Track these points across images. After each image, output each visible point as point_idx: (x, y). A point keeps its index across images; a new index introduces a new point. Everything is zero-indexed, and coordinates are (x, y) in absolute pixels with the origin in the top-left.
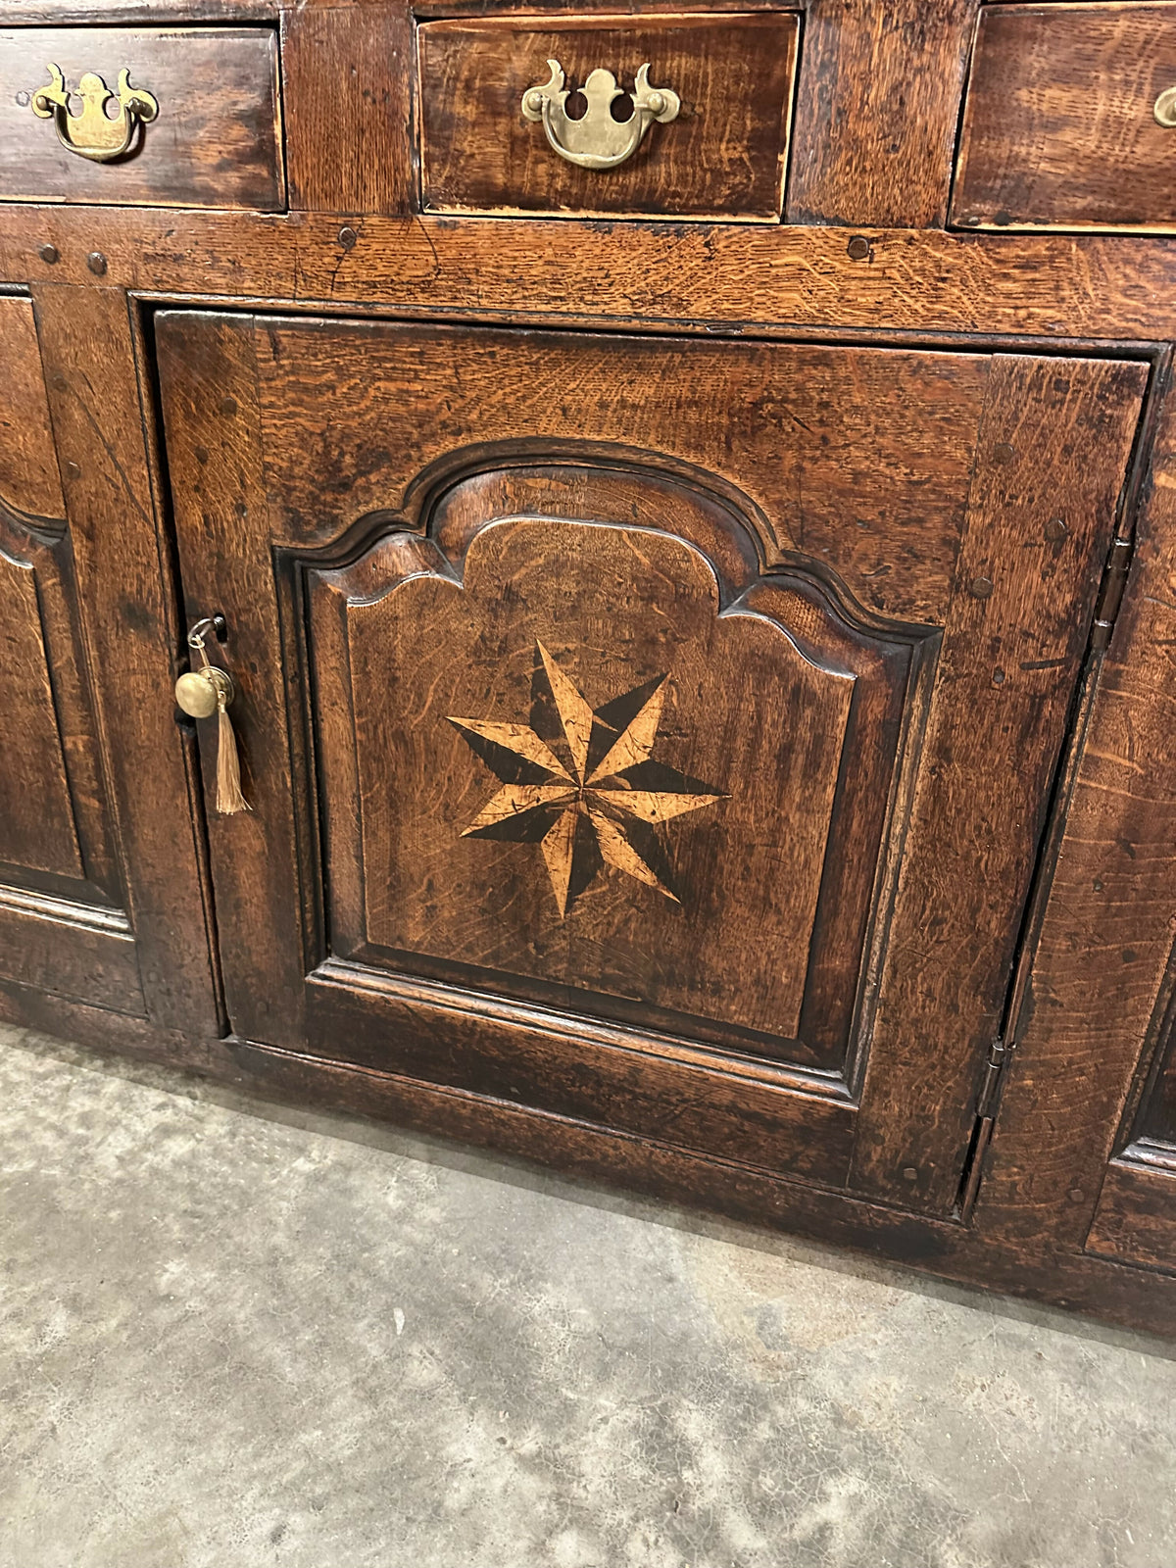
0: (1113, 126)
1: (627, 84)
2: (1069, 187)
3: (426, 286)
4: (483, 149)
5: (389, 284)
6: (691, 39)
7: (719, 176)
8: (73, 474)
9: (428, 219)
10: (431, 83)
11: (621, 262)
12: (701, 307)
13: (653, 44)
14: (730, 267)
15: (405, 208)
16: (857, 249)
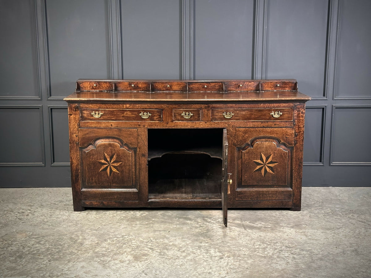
0: (220, 115)
1: (189, 113)
2: (218, 119)
3: (174, 126)
4: (179, 117)
5: (171, 126)
6: (193, 111)
7: (196, 118)
8: (139, 143)
9: (174, 122)
10: (174, 113)
11: (189, 124)
12: (195, 127)
13: (191, 111)
14: (197, 124)
15: (172, 121)
16: (206, 123)
